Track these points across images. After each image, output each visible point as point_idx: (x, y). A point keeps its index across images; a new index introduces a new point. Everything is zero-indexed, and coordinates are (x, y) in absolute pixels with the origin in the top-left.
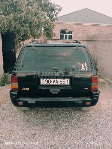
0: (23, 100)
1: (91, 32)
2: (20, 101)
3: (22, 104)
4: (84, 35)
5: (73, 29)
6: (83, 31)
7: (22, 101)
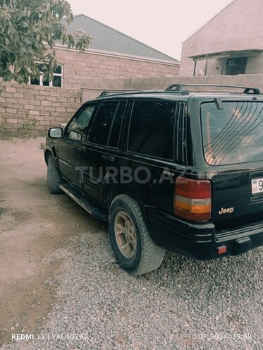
0: (227, 239)
1: (104, 71)
2: (220, 244)
3: (225, 251)
4: (89, 77)
5: (62, 61)
6: (87, 69)
7: (225, 243)
